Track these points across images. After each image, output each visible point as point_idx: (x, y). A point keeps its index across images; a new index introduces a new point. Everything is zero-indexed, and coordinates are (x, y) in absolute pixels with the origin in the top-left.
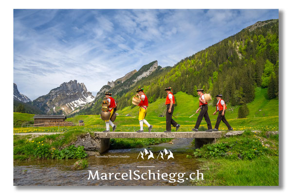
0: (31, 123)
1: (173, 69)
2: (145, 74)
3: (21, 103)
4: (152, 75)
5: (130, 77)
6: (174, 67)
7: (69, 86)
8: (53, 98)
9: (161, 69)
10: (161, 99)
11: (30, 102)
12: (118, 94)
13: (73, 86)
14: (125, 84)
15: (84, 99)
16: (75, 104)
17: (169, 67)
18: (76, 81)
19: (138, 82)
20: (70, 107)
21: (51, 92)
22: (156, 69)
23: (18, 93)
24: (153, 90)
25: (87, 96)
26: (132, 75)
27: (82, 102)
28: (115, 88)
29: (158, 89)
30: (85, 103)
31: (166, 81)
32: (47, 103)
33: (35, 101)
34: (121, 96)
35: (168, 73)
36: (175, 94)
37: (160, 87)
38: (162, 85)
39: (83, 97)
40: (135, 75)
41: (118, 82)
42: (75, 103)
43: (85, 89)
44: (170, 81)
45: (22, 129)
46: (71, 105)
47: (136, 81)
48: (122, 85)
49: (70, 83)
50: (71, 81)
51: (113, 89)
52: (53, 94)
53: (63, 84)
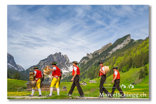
0: (25, 88)
1: (144, 42)
2: (119, 47)
3: (17, 72)
4: (126, 48)
5: (106, 49)
6: (145, 40)
7: (55, 58)
8: (41, 67)
9: (134, 41)
10: (134, 69)
11: (24, 71)
12: (95, 64)
13: (58, 57)
14: (102, 55)
15: (67, 68)
17: (141, 40)
18: (60, 53)
19: (113, 54)
21: (40, 63)
22: (129, 42)
23: (15, 63)
24: (126, 61)
25: (69, 66)
26: (108, 47)
28: (93, 59)
29: (131, 60)
30: (68, 72)
31: (138, 53)
33: (27, 70)
34: (98, 66)
35: (140, 45)
36: (146, 64)
37: (133, 57)
38: (134, 56)
39: (66, 67)
40: (110, 47)
41: (96, 54)
43: (67, 60)
44: (142, 53)
45: (17, 93)
47: (111, 53)
48: (99, 57)
49: (55, 55)
50: (57, 53)
51: (92, 60)
52: (42, 64)
53: (49, 56)
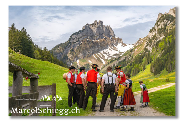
7: (94, 29)
8: (74, 47)
13: (99, 29)
16: (105, 55)
18: (101, 22)
20: (98, 59)
21: (71, 38)
25: (117, 44)
27: (114, 52)
32: (68, 54)
39: (112, 45)
42: (104, 53)
46: (100, 57)
49: (94, 24)
50: (96, 21)
52: (75, 41)
53: (85, 26)
